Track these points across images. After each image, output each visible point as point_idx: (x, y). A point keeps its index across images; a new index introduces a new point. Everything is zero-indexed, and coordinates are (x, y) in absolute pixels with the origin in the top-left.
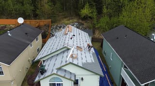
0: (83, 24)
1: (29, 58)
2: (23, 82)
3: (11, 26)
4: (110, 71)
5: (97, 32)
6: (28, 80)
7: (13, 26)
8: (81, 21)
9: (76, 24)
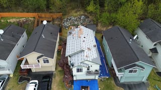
3: (30, 19)
6: (59, 64)
7: (32, 19)
8: (86, 14)
9: (83, 16)
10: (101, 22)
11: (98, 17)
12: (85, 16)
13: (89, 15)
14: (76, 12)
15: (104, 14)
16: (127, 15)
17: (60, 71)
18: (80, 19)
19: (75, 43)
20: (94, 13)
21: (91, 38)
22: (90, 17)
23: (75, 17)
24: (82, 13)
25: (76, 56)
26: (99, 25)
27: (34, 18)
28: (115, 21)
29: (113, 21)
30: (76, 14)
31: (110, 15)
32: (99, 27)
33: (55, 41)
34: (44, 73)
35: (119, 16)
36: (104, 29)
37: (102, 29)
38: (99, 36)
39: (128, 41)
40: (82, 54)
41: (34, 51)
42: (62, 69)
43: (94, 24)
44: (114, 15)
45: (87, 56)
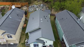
1: (21, 28)
2: (20, 39)
3: (7, 6)
4: (58, 33)
5: (53, 10)
12: (43, 4)
14: (37, 2)
17: (22, 44)
18: (40, 6)
22: (47, 5)
23: (36, 5)
24: (41, 2)
31: (60, 3)
38: (53, 18)
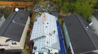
0: (53, 6)
1: (26, 32)
3: (9, 6)
6: (27, 43)
7: (11, 6)
8: (52, 3)
9: (49, 5)
10: (62, 9)
11: (61, 6)
12: (51, 4)
13: (53, 4)
14: (44, 1)
15: (65, 4)
16: (84, 4)
17: (27, 50)
18: (47, 6)
19: (40, 28)
20: (57, 3)
21: (53, 24)
22: (54, 5)
23: (43, 5)
24: (48, 2)
25: (39, 40)
26: (61, 11)
27: (12, 5)
28: (73, 9)
29: (72, 9)
30: (44, 3)
31: (70, 4)
32: (61, 14)
33: (24, 25)
34: (14, 51)
35: (77, 5)
36: (65, 15)
37: (63, 15)
38: (61, 20)
39: (85, 28)
40: (44, 39)
41: (2, 36)
42: (29, 48)
43: (57, 11)
44: (72, 4)
45: (47, 42)
